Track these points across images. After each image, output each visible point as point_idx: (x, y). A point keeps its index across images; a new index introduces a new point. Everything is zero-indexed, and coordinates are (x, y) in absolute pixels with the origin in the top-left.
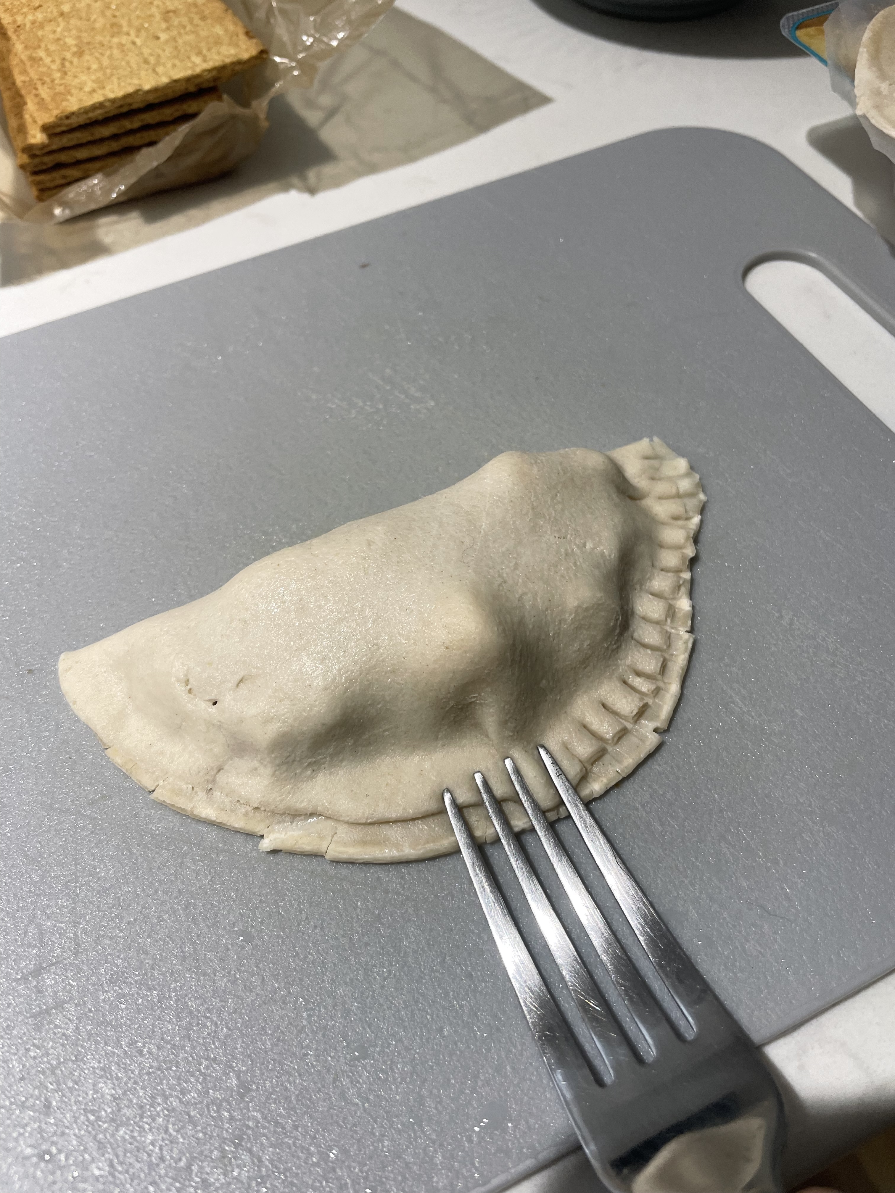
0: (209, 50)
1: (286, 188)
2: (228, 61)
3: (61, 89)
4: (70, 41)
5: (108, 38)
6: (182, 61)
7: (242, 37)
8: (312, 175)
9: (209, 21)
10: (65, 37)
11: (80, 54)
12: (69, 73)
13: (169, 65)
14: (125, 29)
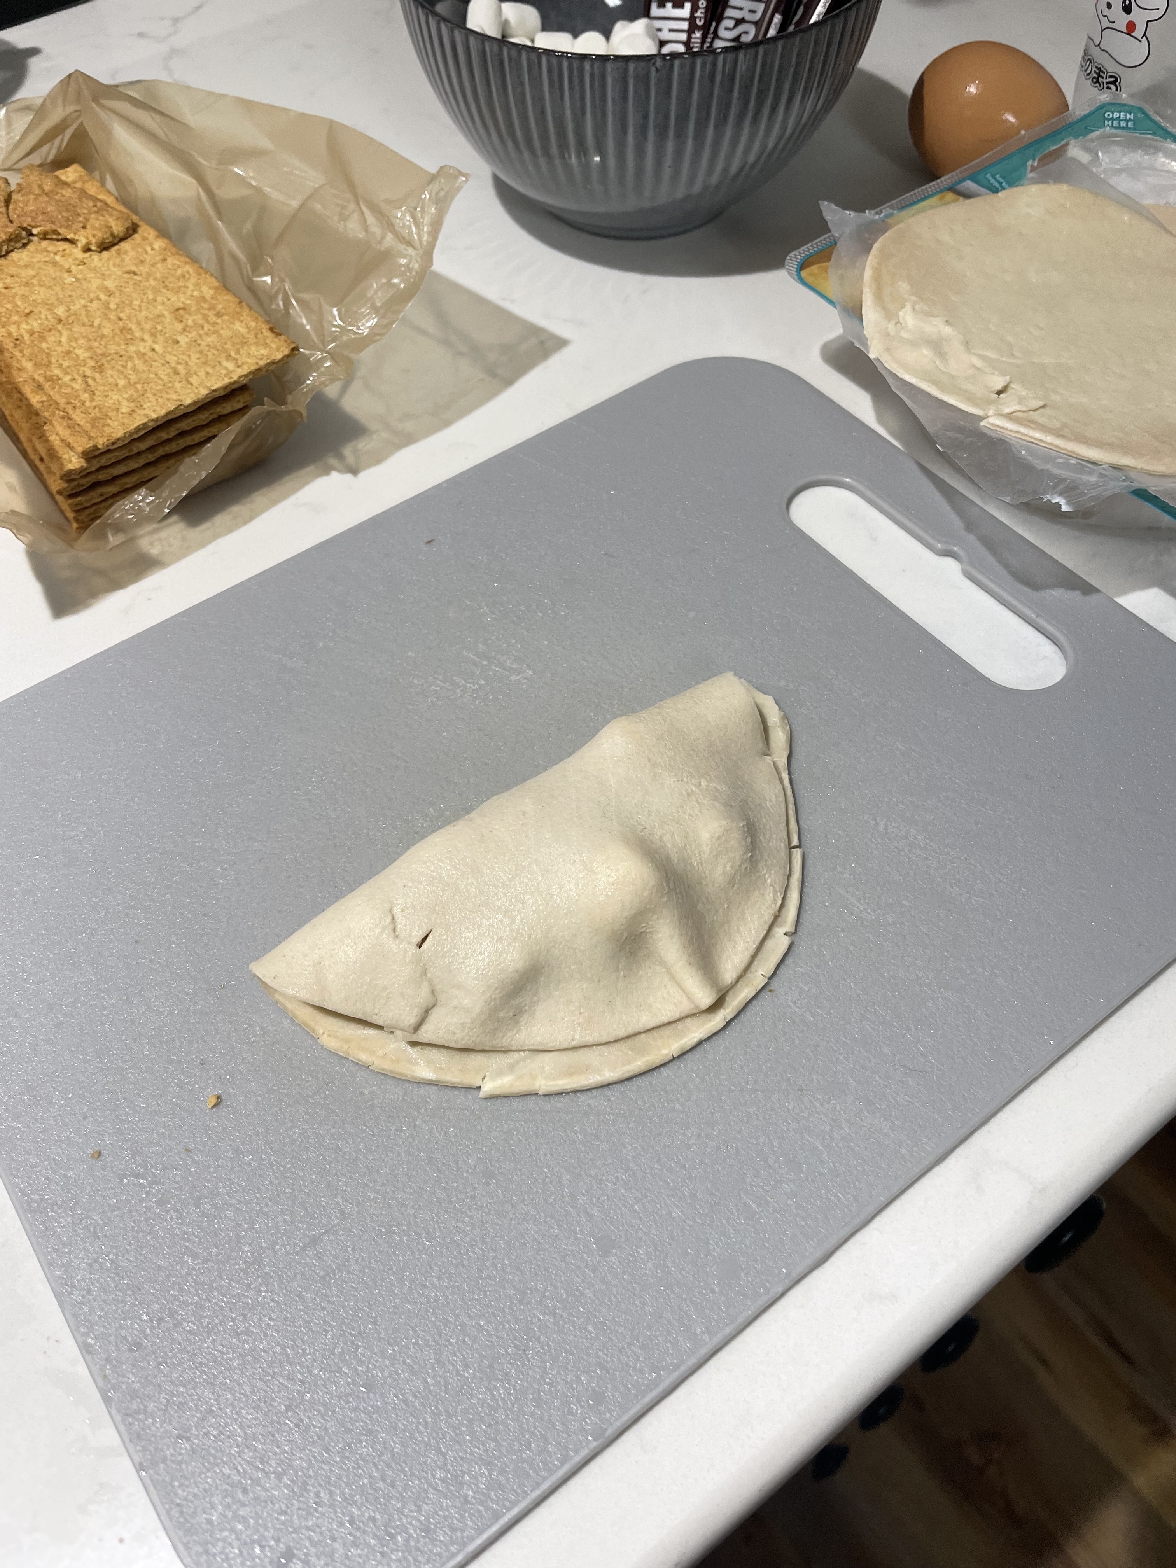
0: (238, 352)
1: (326, 471)
2: (262, 363)
3: (95, 413)
4: (82, 354)
5: (123, 347)
6: (214, 367)
7: (267, 333)
8: (347, 451)
9: (226, 317)
10: (74, 348)
11: (100, 368)
12: (97, 393)
13: (202, 373)
14: (138, 334)
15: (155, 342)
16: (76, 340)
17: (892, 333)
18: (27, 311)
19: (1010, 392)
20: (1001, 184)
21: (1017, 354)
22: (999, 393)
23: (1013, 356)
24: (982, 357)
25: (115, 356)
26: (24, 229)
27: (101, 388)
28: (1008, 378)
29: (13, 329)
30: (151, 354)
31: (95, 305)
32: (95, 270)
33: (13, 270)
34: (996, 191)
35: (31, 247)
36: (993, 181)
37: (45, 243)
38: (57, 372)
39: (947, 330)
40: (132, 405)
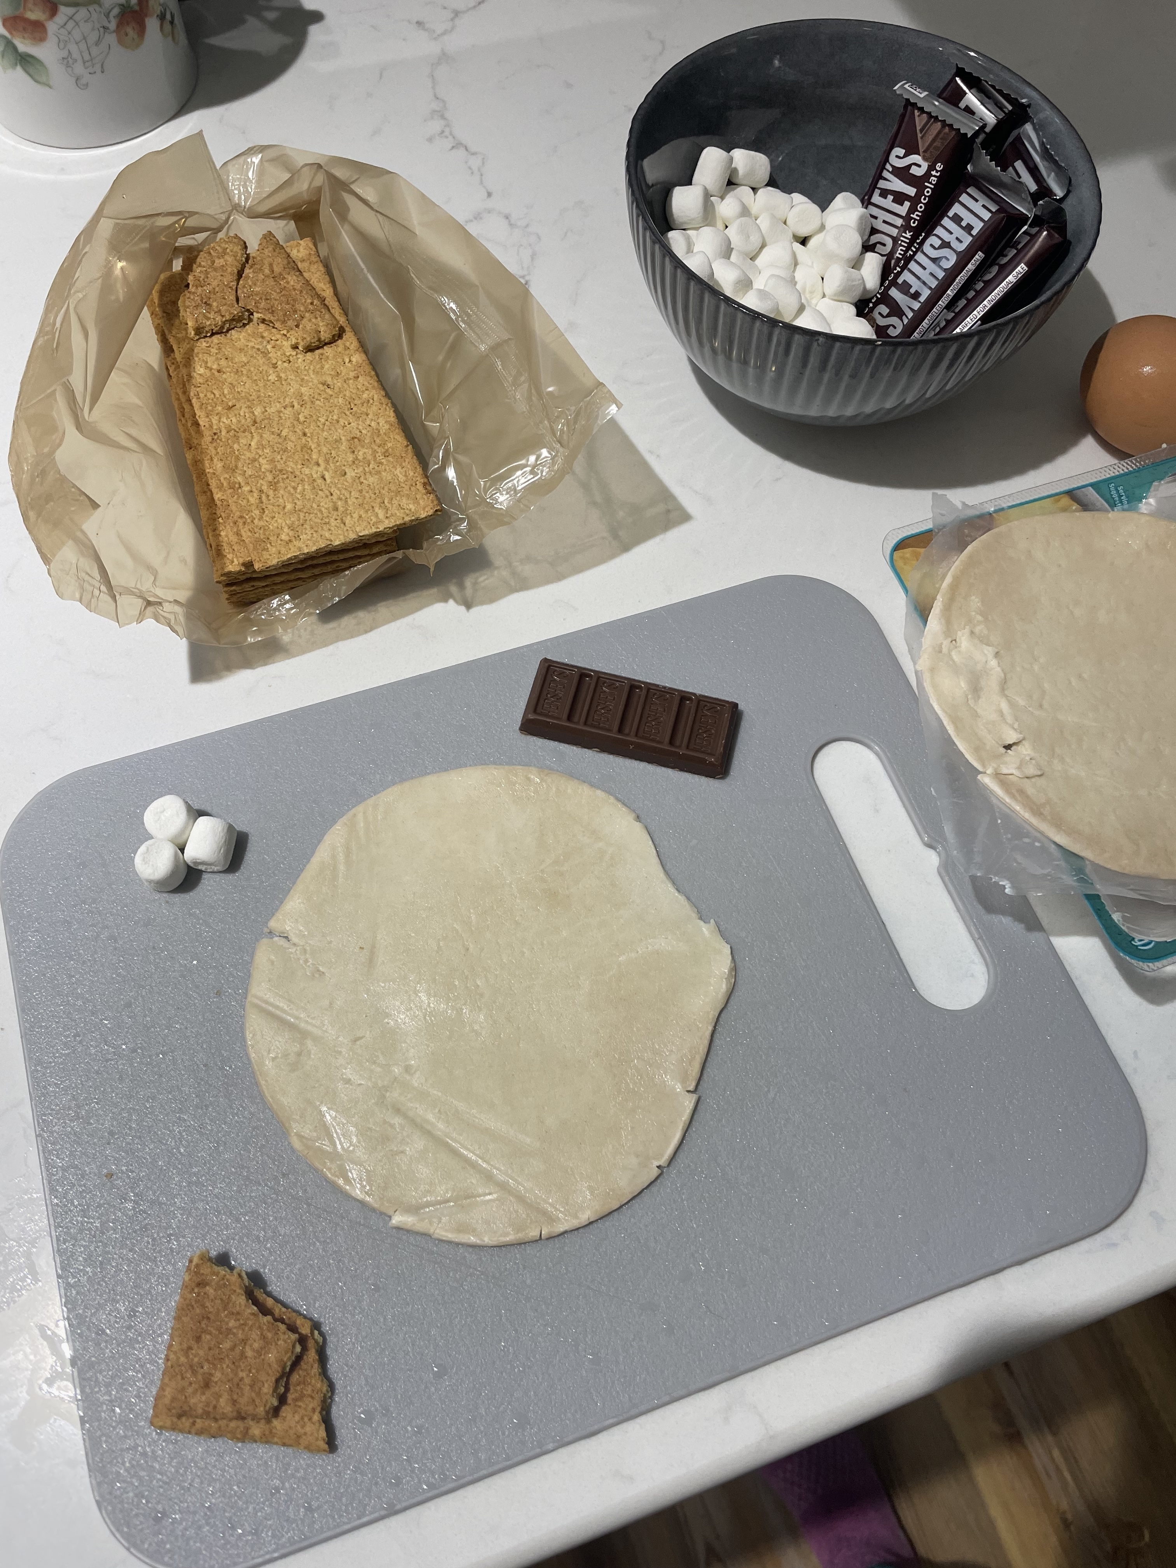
0: (391, 500)
1: (446, 597)
2: (407, 519)
4: (265, 465)
5: (299, 467)
6: (367, 512)
8: (469, 582)
9: (391, 459)
10: (260, 456)
12: (267, 512)
15: (326, 469)
16: (264, 447)
17: (945, 650)
18: (230, 404)
19: (1019, 748)
20: (1120, 496)
21: (1046, 705)
22: (1008, 747)
23: (1041, 706)
24: (1012, 704)
25: (291, 476)
26: (248, 310)
27: (270, 507)
28: (1021, 736)
29: (215, 420)
31: (289, 411)
32: (296, 371)
33: (228, 351)
34: (1113, 505)
35: (249, 328)
36: (1114, 492)
37: (262, 327)
38: (240, 479)
39: (993, 663)
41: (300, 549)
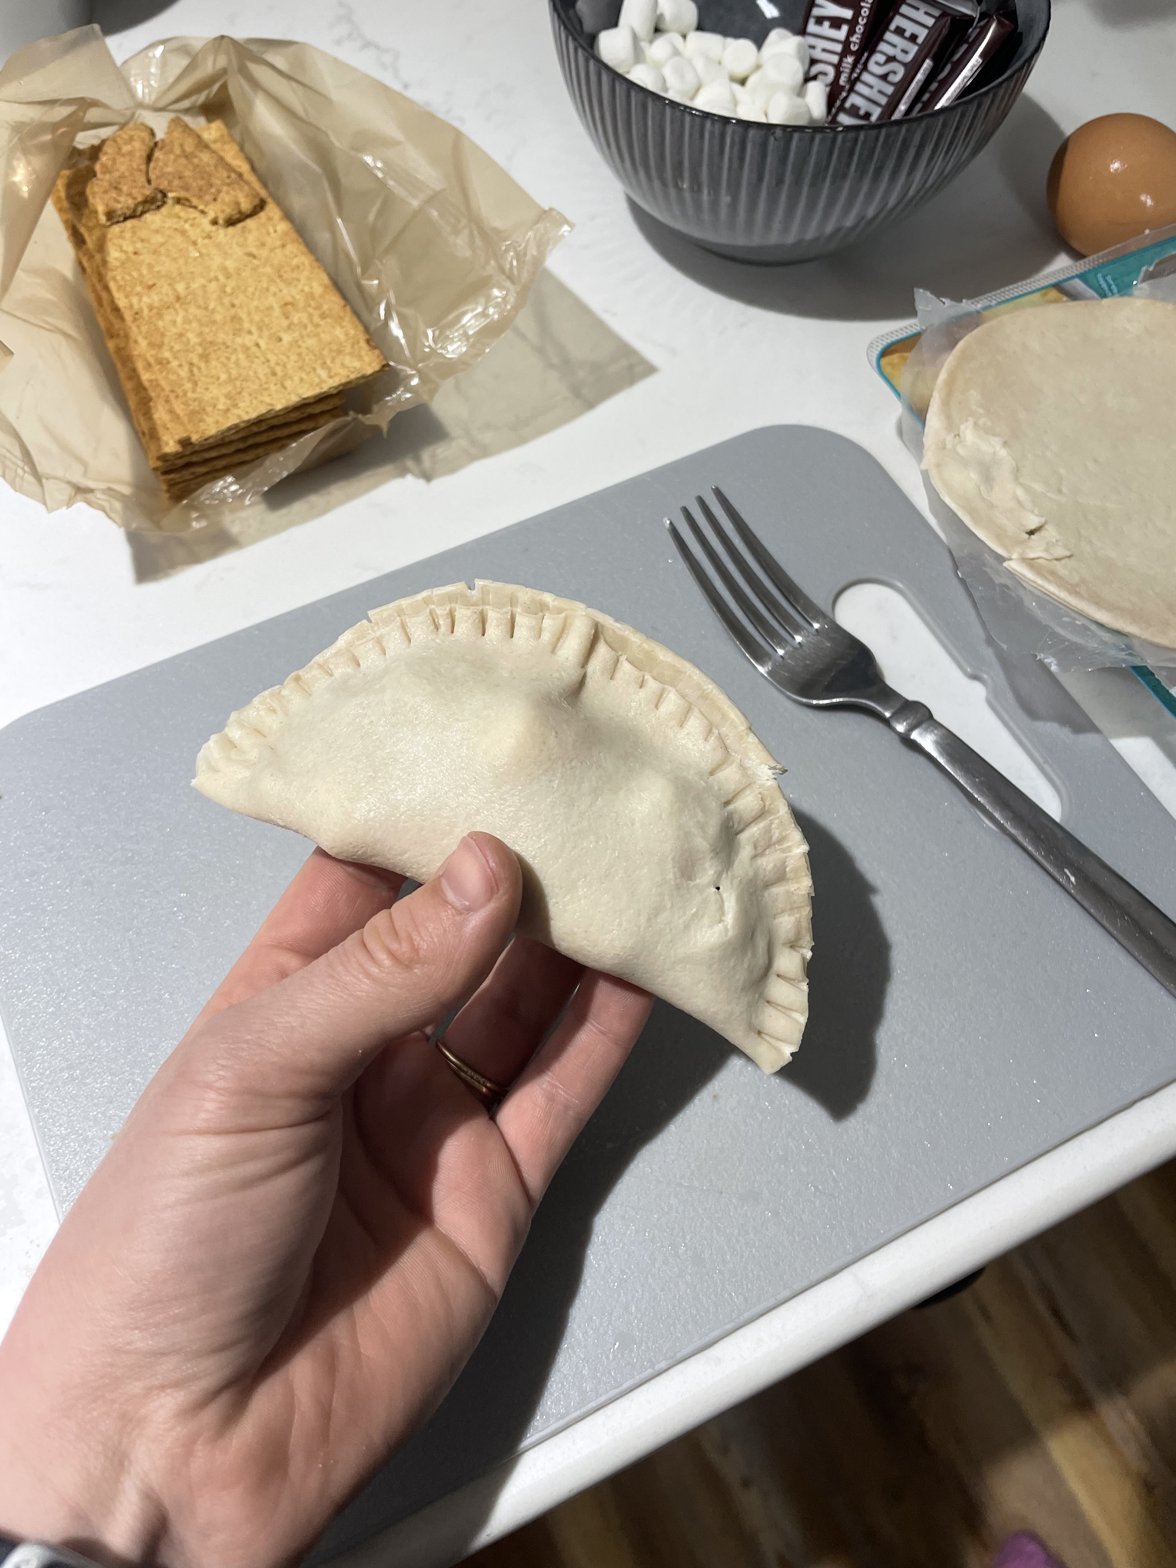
0: (333, 360)
2: (353, 376)
3: (194, 406)
4: (193, 338)
5: (231, 337)
6: (308, 373)
7: (363, 344)
9: (329, 320)
10: (187, 331)
11: (205, 357)
12: (200, 383)
13: (296, 379)
14: (246, 325)
15: (260, 336)
16: (190, 322)
17: (949, 446)
18: (151, 283)
19: (1043, 533)
20: (1109, 286)
21: (1064, 490)
22: (1031, 533)
23: (1060, 491)
24: (1028, 490)
25: (223, 347)
26: (161, 192)
27: (203, 379)
28: (1043, 520)
29: (135, 300)
30: (254, 349)
31: (213, 286)
32: (218, 246)
33: (143, 234)
34: (1103, 295)
35: (164, 210)
36: (1102, 282)
37: (178, 208)
38: (167, 354)
39: (1003, 452)
40: (229, 402)
41: (239, 416)
